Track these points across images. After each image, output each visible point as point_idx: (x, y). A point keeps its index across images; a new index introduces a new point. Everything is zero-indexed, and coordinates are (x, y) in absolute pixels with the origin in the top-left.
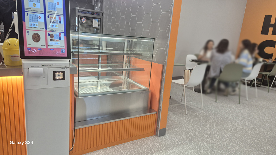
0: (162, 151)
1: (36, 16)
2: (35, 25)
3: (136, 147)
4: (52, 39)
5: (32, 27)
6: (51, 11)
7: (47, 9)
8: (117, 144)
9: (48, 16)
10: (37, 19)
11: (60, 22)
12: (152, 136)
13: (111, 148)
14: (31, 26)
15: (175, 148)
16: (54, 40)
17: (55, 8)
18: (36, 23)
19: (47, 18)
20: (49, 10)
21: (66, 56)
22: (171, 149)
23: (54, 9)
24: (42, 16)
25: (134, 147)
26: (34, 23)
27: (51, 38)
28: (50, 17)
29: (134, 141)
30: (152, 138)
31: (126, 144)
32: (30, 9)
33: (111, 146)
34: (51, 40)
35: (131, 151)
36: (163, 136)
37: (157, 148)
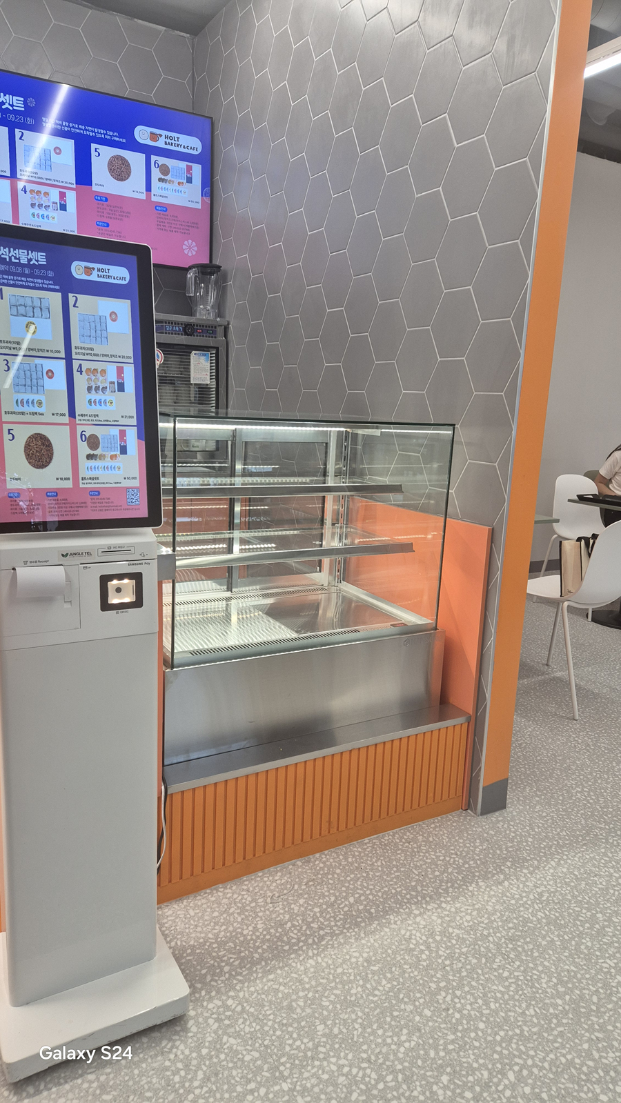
0: (502, 877)
1: (39, 368)
2: (33, 402)
3: (398, 860)
4: (95, 452)
5: (23, 413)
6: (88, 349)
7: (75, 342)
8: (321, 850)
9: (80, 365)
10: (40, 382)
11: (121, 387)
12: (453, 814)
13: (299, 863)
14: (21, 409)
15: (552, 863)
16: (102, 457)
17: (104, 334)
18: (36, 397)
19: (76, 374)
20: (83, 345)
21: (143, 513)
22: (537, 867)
23: (99, 339)
24: (59, 367)
25: (391, 861)
26: (31, 397)
27: (91, 449)
28: (88, 370)
29: (387, 837)
30: (455, 820)
31: (356, 848)
32: (15, 343)
33: (300, 855)
34: (89, 457)
35: (380, 876)
36: (497, 813)
37: (483, 863)
